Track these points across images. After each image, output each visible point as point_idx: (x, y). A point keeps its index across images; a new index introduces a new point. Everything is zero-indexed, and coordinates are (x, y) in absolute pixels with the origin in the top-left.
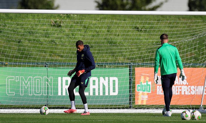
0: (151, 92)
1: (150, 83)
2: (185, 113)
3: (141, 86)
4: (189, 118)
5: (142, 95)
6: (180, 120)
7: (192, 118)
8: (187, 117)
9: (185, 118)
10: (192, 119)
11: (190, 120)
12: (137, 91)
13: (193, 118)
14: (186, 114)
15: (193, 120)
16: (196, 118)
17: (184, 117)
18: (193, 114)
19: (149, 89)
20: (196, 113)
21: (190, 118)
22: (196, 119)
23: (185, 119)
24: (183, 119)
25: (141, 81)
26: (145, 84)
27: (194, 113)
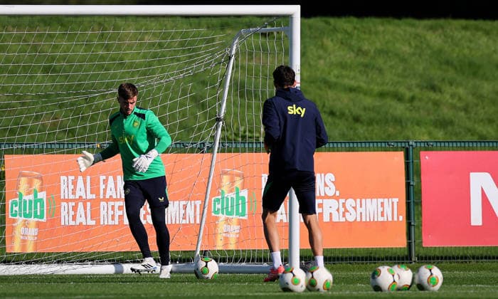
0: (45, 218)
1: (42, 195)
2: (292, 272)
3: (20, 203)
4: (302, 286)
5: (23, 228)
6: (278, 294)
7: (309, 287)
8: (296, 283)
9: (291, 286)
10: (310, 290)
11: (305, 291)
12: (10, 217)
13: (311, 285)
14: (294, 275)
15: (313, 293)
16: (320, 285)
17: (287, 284)
18: (313, 277)
19: (42, 212)
20: (318, 275)
21: (304, 288)
22: (318, 290)
23: (290, 291)
24: (286, 289)
25: (20, 190)
26: (31, 197)
27: (314, 273)
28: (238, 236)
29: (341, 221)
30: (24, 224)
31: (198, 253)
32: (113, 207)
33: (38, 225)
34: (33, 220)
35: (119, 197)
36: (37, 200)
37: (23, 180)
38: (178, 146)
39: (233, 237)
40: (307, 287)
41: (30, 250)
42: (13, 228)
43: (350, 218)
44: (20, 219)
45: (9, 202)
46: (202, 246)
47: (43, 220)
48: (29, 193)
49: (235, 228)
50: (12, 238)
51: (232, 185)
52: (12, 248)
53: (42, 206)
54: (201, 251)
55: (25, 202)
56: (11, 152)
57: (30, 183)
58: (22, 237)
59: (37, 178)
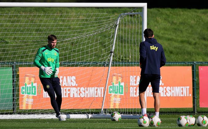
2: (143, 118)
3: (26, 88)
4: (147, 124)
5: (27, 99)
6: (138, 127)
7: (151, 125)
8: (145, 123)
9: (143, 124)
10: (151, 126)
11: (149, 126)
12: (21, 94)
13: (151, 124)
14: (144, 120)
16: (155, 124)
17: (141, 123)
18: (152, 120)
19: (35, 92)
20: (154, 119)
21: (148, 125)
22: (154, 126)
24: (141, 125)
25: (26, 83)
26: (30, 85)
27: (153, 119)
28: (120, 102)
29: (164, 96)
30: (27, 97)
31: (102, 110)
32: (66, 90)
33: (33, 97)
34: (31, 95)
35: (68, 86)
36: (33, 87)
37: (27, 78)
38: (94, 63)
39: (118, 103)
40: (150, 125)
41: (30, 108)
42: (22, 99)
43: (168, 95)
44: (26, 95)
45: (21, 88)
46: (104, 107)
47: (35, 95)
48: (29, 84)
49: (118, 99)
50: (22, 103)
51: (117, 81)
52: (22, 107)
53: (35, 89)
54: (104, 109)
55: (28, 87)
56: (22, 66)
57: (30, 80)
58: (26, 103)
59: (33, 77)
